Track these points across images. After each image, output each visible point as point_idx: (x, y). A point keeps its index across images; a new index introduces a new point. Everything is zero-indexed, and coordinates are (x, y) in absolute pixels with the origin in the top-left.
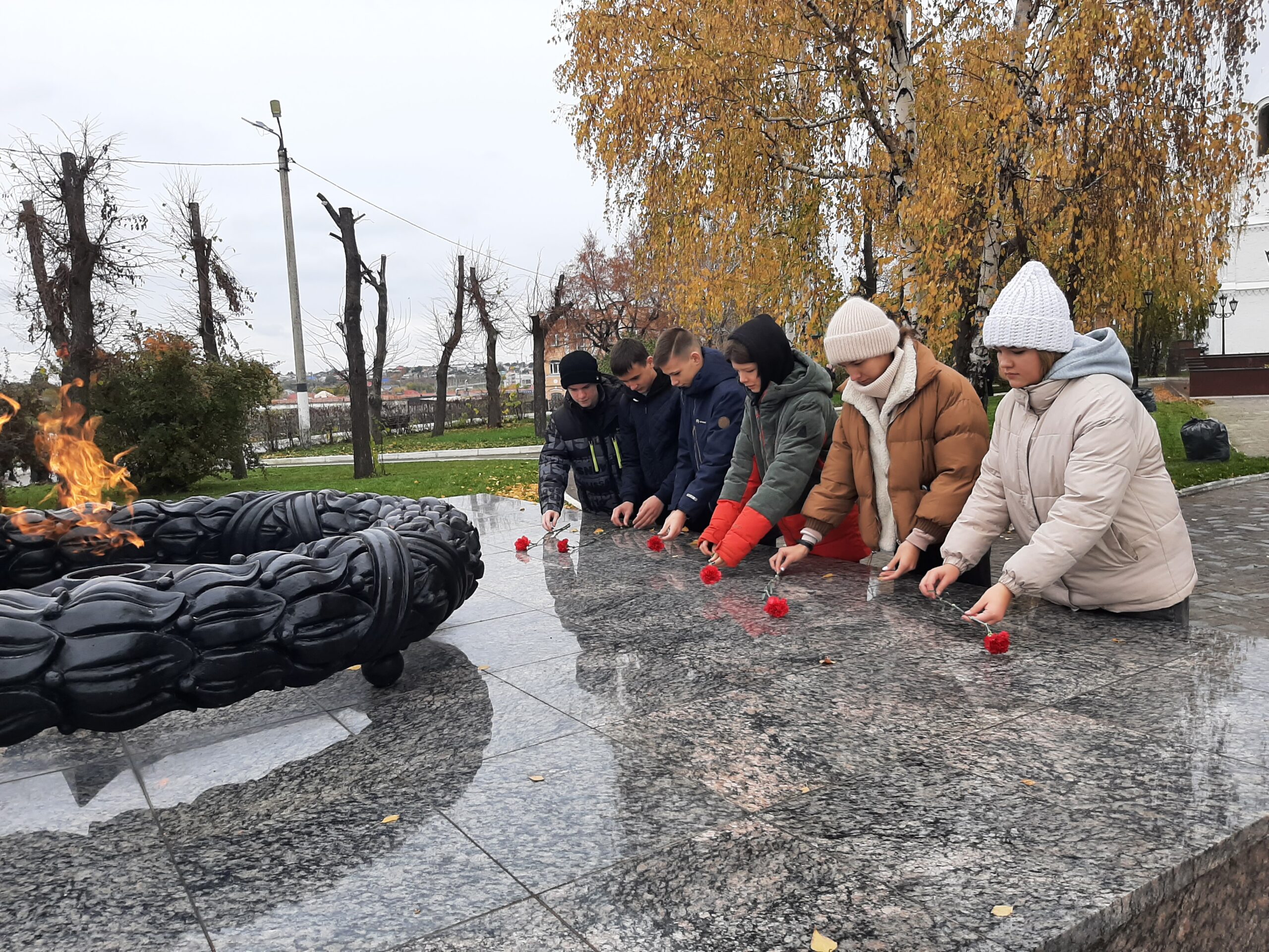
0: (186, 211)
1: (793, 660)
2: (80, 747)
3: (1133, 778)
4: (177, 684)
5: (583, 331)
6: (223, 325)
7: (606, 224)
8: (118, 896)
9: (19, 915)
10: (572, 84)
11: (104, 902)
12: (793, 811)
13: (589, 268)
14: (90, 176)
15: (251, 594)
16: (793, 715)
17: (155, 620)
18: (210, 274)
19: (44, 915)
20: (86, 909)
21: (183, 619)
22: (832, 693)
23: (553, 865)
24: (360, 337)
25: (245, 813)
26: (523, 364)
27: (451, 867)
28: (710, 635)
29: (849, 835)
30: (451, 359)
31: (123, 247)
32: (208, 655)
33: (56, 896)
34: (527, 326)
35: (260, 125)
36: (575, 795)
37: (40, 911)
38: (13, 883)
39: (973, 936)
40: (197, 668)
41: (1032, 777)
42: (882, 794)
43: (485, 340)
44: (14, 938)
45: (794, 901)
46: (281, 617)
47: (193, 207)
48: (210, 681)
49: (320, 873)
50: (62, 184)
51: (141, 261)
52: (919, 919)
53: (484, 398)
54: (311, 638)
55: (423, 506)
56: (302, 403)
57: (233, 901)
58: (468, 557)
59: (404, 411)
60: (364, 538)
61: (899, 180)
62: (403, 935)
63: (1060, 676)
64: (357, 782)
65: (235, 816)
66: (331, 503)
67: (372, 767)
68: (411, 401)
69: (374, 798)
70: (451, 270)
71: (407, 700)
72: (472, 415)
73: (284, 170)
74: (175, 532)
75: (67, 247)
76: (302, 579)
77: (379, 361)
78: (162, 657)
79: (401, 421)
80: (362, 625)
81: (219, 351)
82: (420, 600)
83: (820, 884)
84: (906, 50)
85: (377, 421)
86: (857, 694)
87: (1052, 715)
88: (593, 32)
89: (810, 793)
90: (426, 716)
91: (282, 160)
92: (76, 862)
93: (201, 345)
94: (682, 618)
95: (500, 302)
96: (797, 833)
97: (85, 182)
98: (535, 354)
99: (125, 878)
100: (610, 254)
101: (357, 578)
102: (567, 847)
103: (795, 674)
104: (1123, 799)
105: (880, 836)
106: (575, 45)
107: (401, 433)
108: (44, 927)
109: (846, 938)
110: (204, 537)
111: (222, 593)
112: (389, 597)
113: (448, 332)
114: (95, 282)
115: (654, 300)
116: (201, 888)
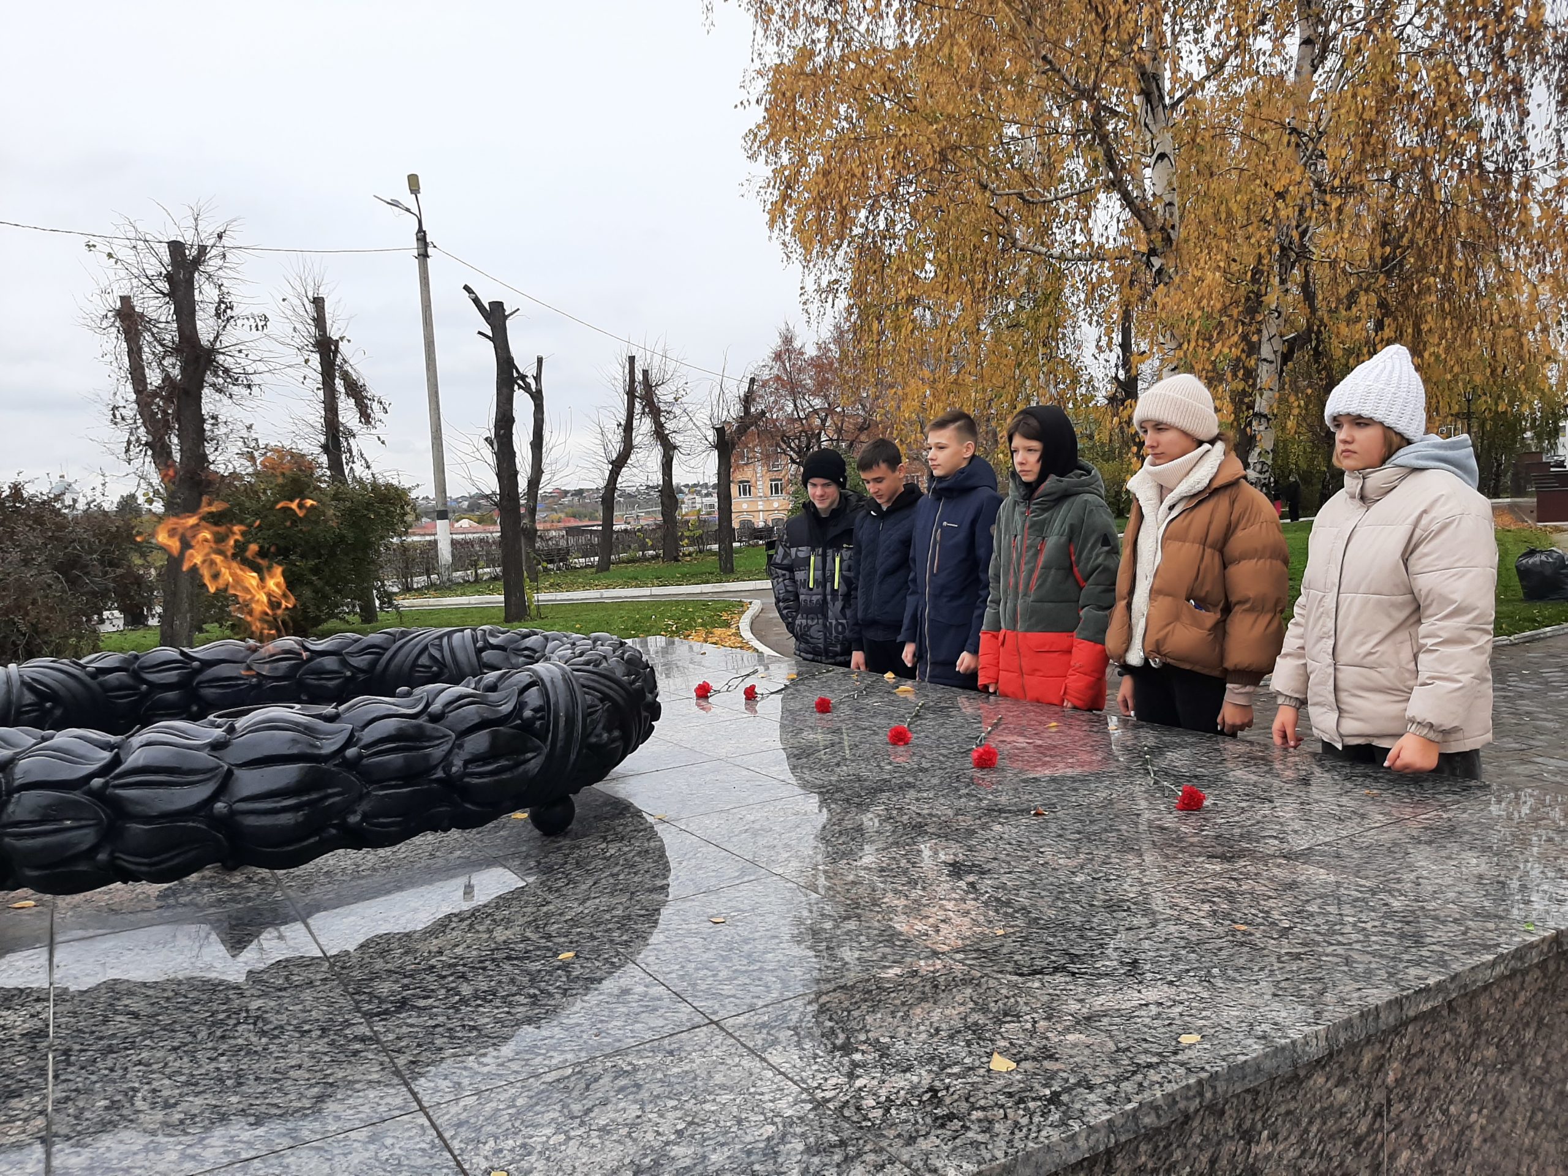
0: (310, 307)
1: (1000, 811)
2: (236, 891)
3: (1354, 925)
4: (344, 820)
5: (778, 445)
6: (351, 441)
7: (805, 317)
8: (295, 1022)
9: (199, 1037)
10: (764, 152)
11: (282, 1027)
12: (984, 951)
13: (785, 369)
14: (201, 268)
15: (419, 727)
16: (995, 864)
17: (323, 752)
18: (337, 381)
19: (223, 1037)
20: (263, 1033)
21: (351, 752)
22: (1041, 843)
23: (734, 996)
24: (513, 454)
25: (416, 951)
26: (706, 486)
27: (629, 998)
28: (911, 786)
29: (1041, 973)
30: (620, 479)
31: (240, 351)
32: (375, 789)
33: (232, 1022)
34: (711, 439)
35: (395, 204)
36: (757, 935)
37: (219, 1033)
38: (187, 1010)
39: (1155, 1060)
40: (364, 803)
41: (1246, 923)
42: (1082, 937)
43: (660, 458)
44: (199, 1055)
45: (977, 1030)
46: (450, 751)
47: (318, 302)
48: (377, 817)
49: (498, 1002)
50: (169, 278)
51: (261, 367)
52: (1102, 1044)
53: (659, 527)
54: (481, 775)
55: (594, 642)
56: (443, 534)
57: (412, 1026)
58: (645, 697)
59: (563, 543)
60: (534, 672)
61: (1157, 262)
62: (583, 1054)
63: (1296, 827)
64: (529, 923)
65: (406, 953)
66: (492, 641)
67: (545, 909)
68: (570, 531)
69: (549, 937)
70: (620, 374)
71: (579, 847)
72: (644, 547)
73: (424, 256)
74: (320, 672)
75: (177, 351)
76: (471, 713)
77: (534, 482)
78: (330, 791)
79: (559, 554)
80: (534, 764)
81: (347, 472)
82: (593, 740)
83: (1006, 1015)
84: (1164, 107)
85: (532, 555)
86: (1068, 844)
87: (1279, 866)
88: (788, 94)
89: (1005, 936)
90: (600, 864)
91: (421, 245)
92: (248, 993)
93: (325, 465)
94: (881, 768)
95: (677, 411)
96: (987, 971)
97: (196, 275)
98: (719, 474)
99: (300, 1007)
100: (811, 351)
101: (528, 713)
102: (748, 981)
103: (1002, 824)
104: (1340, 943)
105: (1073, 974)
106: (766, 110)
107: (559, 569)
108: (225, 1047)
109: (1026, 1059)
110: (353, 678)
111: (390, 726)
112: (561, 735)
113: (616, 447)
114: (206, 392)
115: (864, 406)
116: (378, 1014)
